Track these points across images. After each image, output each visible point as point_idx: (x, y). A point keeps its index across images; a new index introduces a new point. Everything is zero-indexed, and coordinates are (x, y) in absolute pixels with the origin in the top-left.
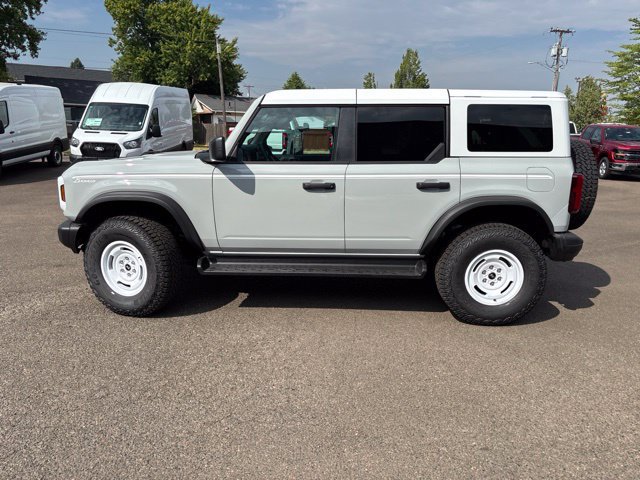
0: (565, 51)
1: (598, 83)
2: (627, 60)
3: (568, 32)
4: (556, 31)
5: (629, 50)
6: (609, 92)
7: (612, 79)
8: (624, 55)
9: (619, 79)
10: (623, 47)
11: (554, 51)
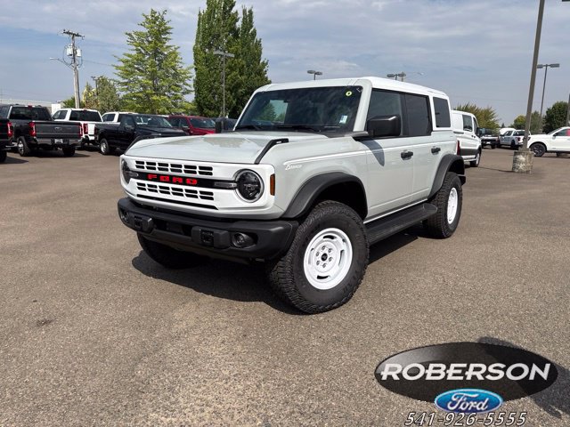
0: (78, 51)
1: (112, 82)
2: (130, 66)
3: (78, 35)
4: (68, 33)
5: (129, 59)
6: (123, 90)
7: (122, 80)
8: (127, 61)
9: (126, 81)
10: (125, 54)
11: (70, 51)
